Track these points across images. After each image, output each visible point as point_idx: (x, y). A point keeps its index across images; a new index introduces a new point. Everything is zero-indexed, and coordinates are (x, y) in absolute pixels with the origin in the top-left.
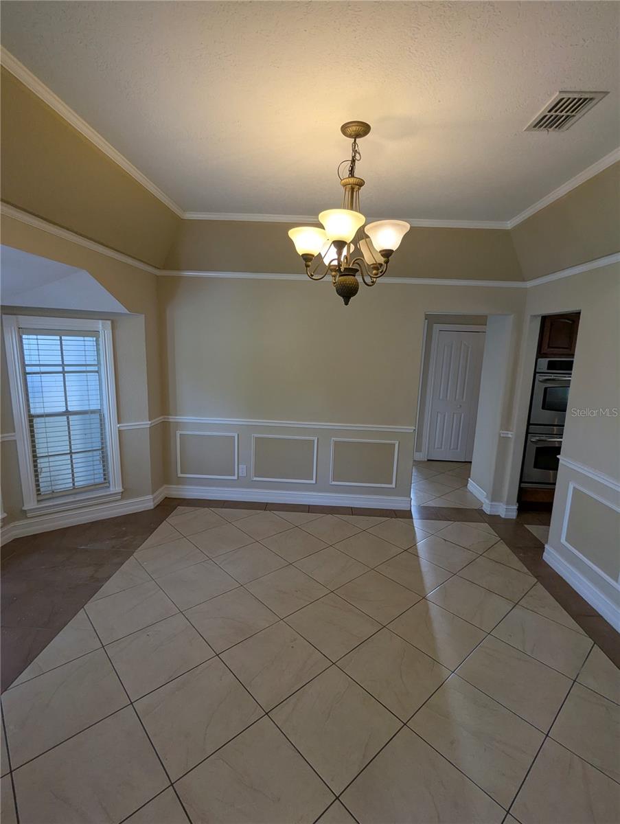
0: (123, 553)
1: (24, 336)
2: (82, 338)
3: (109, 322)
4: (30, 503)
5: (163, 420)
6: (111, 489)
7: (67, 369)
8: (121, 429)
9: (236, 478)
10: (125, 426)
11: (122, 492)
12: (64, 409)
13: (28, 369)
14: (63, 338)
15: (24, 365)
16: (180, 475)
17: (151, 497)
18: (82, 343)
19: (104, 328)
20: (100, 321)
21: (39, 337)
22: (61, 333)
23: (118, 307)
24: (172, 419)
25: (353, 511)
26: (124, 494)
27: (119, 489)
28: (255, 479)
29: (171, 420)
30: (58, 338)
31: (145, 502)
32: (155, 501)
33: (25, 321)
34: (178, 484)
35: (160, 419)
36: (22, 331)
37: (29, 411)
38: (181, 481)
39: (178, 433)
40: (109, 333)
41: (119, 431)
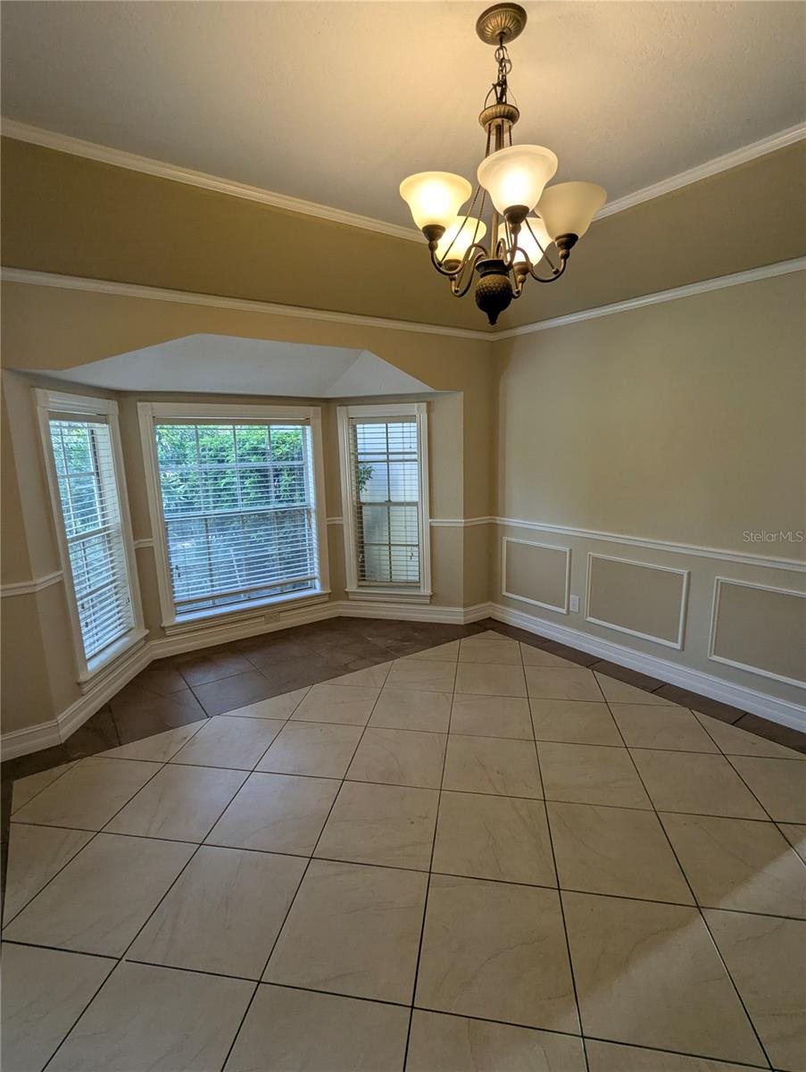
0: (388, 654)
1: (358, 426)
2: (400, 425)
3: (424, 405)
4: (352, 586)
5: (491, 521)
6: (422, 590)
7: (391, 457)
8: (433, 524)
9: (564, 611)
10: (439, 522)
11: (431, 596)
12: (387, 499)
13: (361, 458)
14: (389, 425)
15: (355, 453)
16: (505, 593)
17: (461, 609)
18: (400, 430)
19: (419, 410)
20: (416, 404)
21: (366, 426)
22: (388, 420)
23: (428, 389)
24: (500, 520)
26: (433, 599)
27: (428, 592)
28: (590, 619)
29: (498, 522)
30: (385, 425)
31: (455, 615)
32: (467, 617)
33: (355, 411)
34: (502, 603)
35: (485, 519)
37: (358, 498)
38: (506, 602)
39: (505, 539)
40: (424, 416)
41: (431, 527)
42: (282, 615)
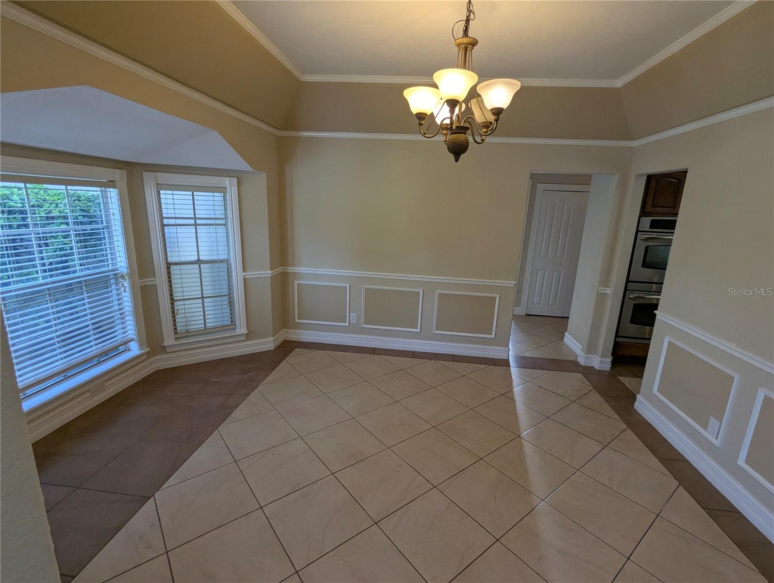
0: (249, 385)
1: (162, 192)
2: (211, 194)
3: (235, 179)
4: (169, 340)
5: (282, 271)
6: (238, 330)
7: (198, 222)
8: (246, 277)
9: (347, 324)
10: (250, 274)
11: (247, 334)
12: (196, 258)
13: (166, 221)
14: (195, 193)
15: (162, 218)
16: (297, 321)
17: (271, 339)
18: (211, 198)
19: (230, 184)
20: (227, 178)
21: (175, 192)
22: (193, 189)
23: (244, 166)
24: (290, 269)
25: (454, 358)
26: (248, 336)
27: (244, 331)
28: (364, 326)
29: (289, 271)
30: (190, 193)
31: (267, 344)
32: (275, 343)
33: (163, 177)
34: (296, 328)
35: (279, 269)
36: (160, 187)
37: (167, 259)
38: (298, 326)
39: (296, 282)
40: (235, 189)
41: (244, 279)
42: (107, 384)
